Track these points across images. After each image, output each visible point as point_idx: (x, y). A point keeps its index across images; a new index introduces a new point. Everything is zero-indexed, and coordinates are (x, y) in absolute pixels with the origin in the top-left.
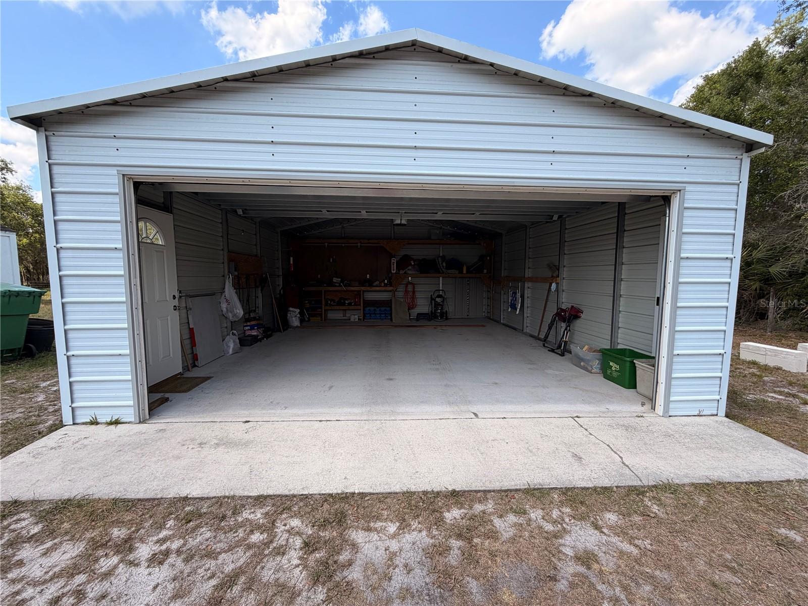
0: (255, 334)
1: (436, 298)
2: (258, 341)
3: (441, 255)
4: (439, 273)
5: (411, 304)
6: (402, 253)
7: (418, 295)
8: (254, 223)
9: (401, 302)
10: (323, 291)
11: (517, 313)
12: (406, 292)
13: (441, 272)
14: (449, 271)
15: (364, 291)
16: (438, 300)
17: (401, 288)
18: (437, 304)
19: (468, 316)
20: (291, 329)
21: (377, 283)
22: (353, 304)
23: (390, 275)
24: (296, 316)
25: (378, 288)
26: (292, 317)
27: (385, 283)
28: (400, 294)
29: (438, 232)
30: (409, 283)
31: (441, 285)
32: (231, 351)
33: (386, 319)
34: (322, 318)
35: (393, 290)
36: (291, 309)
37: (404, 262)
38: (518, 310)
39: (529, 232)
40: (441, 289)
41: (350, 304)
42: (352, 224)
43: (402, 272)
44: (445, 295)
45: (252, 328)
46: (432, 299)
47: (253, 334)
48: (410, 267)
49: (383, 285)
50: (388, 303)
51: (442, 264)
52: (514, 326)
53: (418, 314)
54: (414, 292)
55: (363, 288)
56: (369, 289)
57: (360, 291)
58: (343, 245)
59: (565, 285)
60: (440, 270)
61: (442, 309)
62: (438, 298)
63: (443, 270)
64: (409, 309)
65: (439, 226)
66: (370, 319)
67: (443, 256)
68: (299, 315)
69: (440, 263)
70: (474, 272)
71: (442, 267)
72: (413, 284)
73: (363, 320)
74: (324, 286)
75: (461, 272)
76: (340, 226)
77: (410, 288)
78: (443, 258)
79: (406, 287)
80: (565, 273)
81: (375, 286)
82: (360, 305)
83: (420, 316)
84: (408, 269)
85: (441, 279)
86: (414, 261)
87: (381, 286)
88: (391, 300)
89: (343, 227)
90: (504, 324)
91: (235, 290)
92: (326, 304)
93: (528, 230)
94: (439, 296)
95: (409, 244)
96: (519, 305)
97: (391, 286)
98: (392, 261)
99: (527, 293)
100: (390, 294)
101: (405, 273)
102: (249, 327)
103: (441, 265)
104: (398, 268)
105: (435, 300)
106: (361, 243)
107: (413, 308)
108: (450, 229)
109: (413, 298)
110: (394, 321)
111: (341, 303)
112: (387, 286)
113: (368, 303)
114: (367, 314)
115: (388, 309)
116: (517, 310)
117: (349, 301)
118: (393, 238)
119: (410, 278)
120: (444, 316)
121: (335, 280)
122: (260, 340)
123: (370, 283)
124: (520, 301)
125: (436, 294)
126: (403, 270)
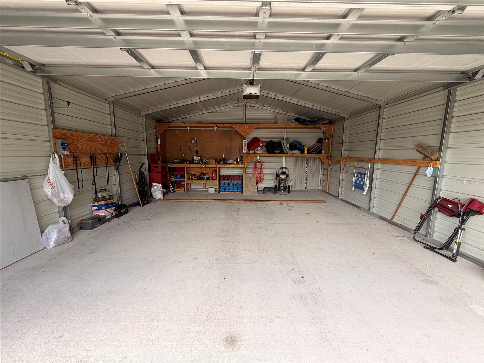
0: (103, 214)
1: (280, 174)
2: (106, 222)
3: (285, 138)
4: (284, 153)
5: (259, 178)
6: (252, 136)
7: (264, 171)
8: (108, 102)
9: (250, 177)
10: (185, 168)
11: (365, 193)
12: (255, 168)
13: (285, 152)
14: (293, 152)
15: (220, 168)
16: (282, 176)
17: (251, 165)
18: (281, 180)
19: (306, 189)
20: (153, 203)
21: (230, 161)
22: (210, 179)
23: (242, 154)
24: (159, 190)
25: (231, 166)
26: (155, 191)
27: (237, 161)
28: (250, 170)
29: (284, 117)
30: (258, 161)
31: (284, 163)
32: (52, 244)
33: (237, 191)
34: (185, 189)
35: (244, 168)
36: (154, 184)
37: (254, 144)
38: (366, 191)
39: (384, 112)
40: (284, 166)
41: (208, 179)
42: (210, 111)
43: (251, 152)
44: (288, 172)
45: (100, 208)
46: (277, 175)
47: (100, 214)
48: (259, 148)
49: (235, 163)
50: (240, 178)
51: (286, 145)
52: (355, 203)
53: (265, 188)
54: (261, 169)
55: (218, 166)
56: (223, 166)
57: (217, 168)
58: (203, 129)
59: (446, 169)
60: (285, 150)
61: (285, 183)
62: (282, 174)
63: (287, 150)
64: (257, 183)
65: (284, 113)
66: (225, 191)
67: (287, 138)
68: (162, 189)
69: (285, 144)
70: (314, 152)
71: (286, 148)
72: (261, 162)
73: (219, 192)
74: (187, 164)
75: (302, 152)
76: (201, 113)
77: (258, 166)
78: (287, 139)
79: (255, 164)
80: (448, 155)
81: (229, 164)
82: (216, 179)
83: (266, 189)
84: (257, 150)
85: (284, 158)
86: (262, 143)
87: (234, 164)
88: (242, 175)
89: (203, 114)
90: (342, 200)
91: (64, 172)
92: (188, 179)
93: (382, 111)
94: (283, 173)
95: (258, 128)
96: (368, 186)
97: (242, 163)
98: (244, 142)
99: (377, 174)
100: (242, 170)
101: (254, 153)
102: (97, 207)
103: (285, 147)
104: (249, 148)
105: (279, 176)
106: (217, 126)
107: (260, 182)
108: (294, 115)
109: (261, 174)
110: (244, 194)
111: (200, 178)
112: (239, 164)
113: (222, 178)
114: (222, 187)
115: (240, 182)
116: (364, 190)
117: (207, 176)
118: (244, 122)
119: (258, 157)
120: (287, 189)
121: (196, 158)
122: (109, 220)
123: (225, 161)
124: (368, 182)
125: (281, 171)
126: (253, 150)
